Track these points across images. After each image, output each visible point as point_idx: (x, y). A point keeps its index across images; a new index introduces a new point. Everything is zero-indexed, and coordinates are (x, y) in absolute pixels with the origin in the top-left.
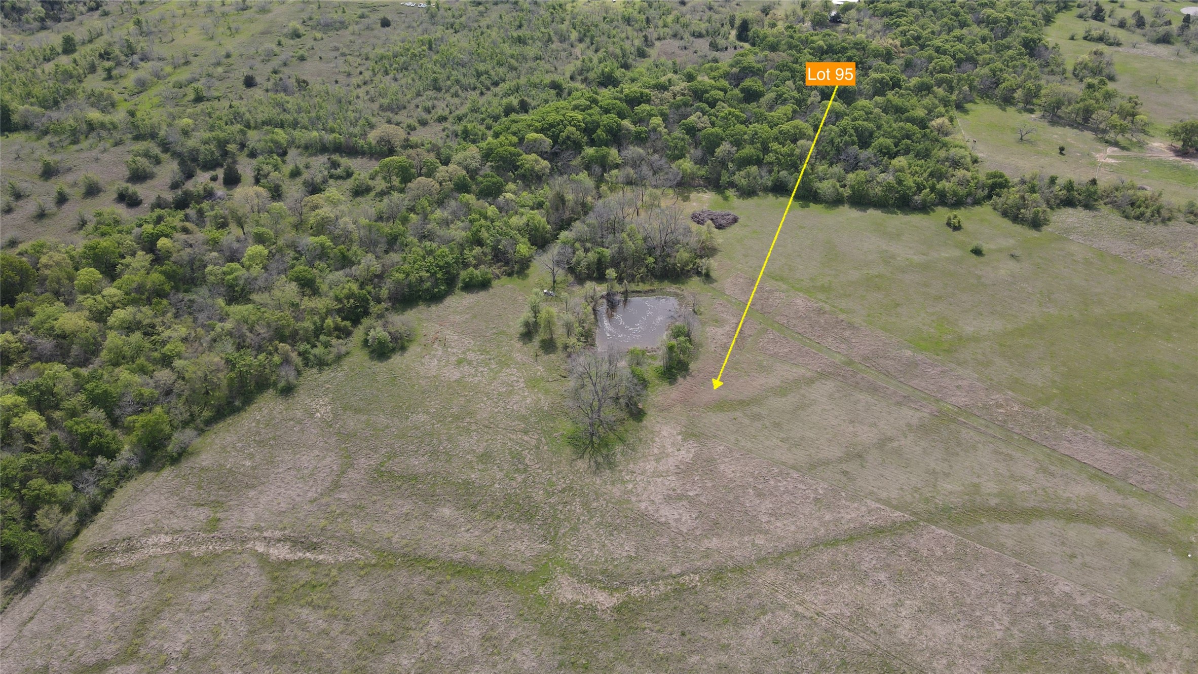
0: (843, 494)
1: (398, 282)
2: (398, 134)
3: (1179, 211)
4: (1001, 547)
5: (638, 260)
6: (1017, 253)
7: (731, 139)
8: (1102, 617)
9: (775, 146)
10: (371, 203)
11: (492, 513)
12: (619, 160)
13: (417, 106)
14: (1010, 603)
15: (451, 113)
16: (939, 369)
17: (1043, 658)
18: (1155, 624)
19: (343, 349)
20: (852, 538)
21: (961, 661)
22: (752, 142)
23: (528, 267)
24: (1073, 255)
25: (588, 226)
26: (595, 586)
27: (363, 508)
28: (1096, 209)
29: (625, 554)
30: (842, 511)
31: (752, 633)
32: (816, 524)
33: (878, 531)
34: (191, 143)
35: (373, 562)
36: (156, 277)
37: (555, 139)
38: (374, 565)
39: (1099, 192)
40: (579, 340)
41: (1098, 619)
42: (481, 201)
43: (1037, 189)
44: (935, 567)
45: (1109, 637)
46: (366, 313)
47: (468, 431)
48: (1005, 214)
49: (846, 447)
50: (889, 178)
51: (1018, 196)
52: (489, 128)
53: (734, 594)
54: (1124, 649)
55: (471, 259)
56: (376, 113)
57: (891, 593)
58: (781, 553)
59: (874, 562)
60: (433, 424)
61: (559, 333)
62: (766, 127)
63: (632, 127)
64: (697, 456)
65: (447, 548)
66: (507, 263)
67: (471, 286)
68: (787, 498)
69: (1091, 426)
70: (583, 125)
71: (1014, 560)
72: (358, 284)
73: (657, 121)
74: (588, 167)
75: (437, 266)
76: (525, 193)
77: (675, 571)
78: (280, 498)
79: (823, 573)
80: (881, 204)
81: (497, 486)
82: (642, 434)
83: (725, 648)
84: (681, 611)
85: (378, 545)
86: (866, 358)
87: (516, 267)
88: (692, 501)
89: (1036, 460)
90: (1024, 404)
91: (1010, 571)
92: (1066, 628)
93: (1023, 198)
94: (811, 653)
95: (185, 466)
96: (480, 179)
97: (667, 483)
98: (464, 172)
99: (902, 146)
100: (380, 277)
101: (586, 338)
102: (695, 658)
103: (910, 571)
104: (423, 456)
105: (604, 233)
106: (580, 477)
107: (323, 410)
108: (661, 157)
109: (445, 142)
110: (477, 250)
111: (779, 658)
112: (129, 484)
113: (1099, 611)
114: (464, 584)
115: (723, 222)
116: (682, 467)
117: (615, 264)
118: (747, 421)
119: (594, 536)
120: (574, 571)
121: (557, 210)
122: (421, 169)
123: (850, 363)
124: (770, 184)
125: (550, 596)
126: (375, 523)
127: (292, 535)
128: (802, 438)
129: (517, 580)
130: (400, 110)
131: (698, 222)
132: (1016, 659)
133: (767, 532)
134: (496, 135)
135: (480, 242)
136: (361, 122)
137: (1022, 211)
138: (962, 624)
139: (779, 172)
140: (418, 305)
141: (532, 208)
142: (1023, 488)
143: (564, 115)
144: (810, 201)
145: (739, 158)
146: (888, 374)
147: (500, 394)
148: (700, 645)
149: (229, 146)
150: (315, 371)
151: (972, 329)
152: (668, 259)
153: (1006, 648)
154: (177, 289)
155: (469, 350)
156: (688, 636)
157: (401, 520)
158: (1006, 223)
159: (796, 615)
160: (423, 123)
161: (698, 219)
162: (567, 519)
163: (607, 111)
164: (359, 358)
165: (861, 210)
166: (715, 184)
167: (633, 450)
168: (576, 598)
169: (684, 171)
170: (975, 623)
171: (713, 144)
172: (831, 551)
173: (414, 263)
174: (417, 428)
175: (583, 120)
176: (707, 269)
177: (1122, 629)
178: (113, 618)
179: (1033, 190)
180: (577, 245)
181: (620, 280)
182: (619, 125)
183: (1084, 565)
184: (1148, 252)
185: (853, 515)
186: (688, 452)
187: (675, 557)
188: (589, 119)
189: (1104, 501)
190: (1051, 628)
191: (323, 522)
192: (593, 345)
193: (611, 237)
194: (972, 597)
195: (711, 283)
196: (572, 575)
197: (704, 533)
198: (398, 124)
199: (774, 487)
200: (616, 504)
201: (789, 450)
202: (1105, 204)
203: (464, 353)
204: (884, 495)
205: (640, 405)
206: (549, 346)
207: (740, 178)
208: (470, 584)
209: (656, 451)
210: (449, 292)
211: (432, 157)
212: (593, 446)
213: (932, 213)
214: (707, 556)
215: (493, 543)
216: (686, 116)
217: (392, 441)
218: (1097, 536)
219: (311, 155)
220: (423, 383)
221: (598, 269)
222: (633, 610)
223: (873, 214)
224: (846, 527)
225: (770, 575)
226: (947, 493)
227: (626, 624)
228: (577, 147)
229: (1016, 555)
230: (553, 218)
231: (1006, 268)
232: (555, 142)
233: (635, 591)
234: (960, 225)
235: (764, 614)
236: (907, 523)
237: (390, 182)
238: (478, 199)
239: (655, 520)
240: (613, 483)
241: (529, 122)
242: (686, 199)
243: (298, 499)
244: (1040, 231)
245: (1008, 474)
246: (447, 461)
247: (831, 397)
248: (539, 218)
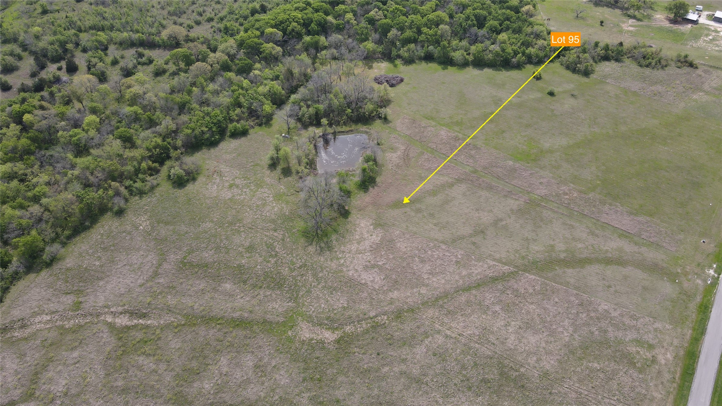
0: (473, 257)
1: (188, 135)
2: (181, 32)
3: (672, 60)
4: (567, 284)
5: (341, 111)
6: (575, 93)
7: (397, 26)
8: (626, 323)
9: (425, 30)
10: (167, 80)
11: (257, 285)
12: (326, 44)
13: (193, 12)
14: (573, 319)
15: (215, 15)
16: (529, 172)
17: (592, 352)
18: (658, 325)
19: (155, 182)
20: (479, 285)
21: (544, 357)
22: (410, 28)
23: (272, 119)
24: (608, 92)
25: (309, 90)
26: (323, 328)
27: (174, 288)
28: (622, 62)
29: (341, 305)
30: (472, 268)
31: (420, 350)
32: (457, 277)
33: (495, 279)
34: (42, 44)
35: (183, 323)
36: (24, 141)
37: (284, 31)
38: (184, 325)
39: (624, 51)
40: (305, 167)
41: (624, 325)
42: (239, 77)
43: (587, 50)
44: (528, 300)
45: (631, 335)
46: (169, 157)
47: (239, 232)
48: (568, 68)
49: (474, 227)
50: (496, 48)
51: (575, 56)
52: (241, 25)
53: (408, 327)
54: (639, 342)
55: (235, 117)
56: (166, 17)
57: (503, 318)
58: (436, 298)
59: (492, 299)
60: (216, 229)
61: (293, 162)
62: (419, 17)
63: (334, 21)
64: (383, 239)
65: (229, 310)
66: (258, 117)
67: (235, 135)
68: (439, 262)
69: (620, 203)
70: (302, 21)
71: (575, 292)
72: (161, 138)
73: (349, 16)
74: (306, 50)
75: (213, 123)
76: (267, 70)
77: (372, 314)
78: (120, 285)
79: (462, 309)
80: (492, 65)
81: (259, 267)
82: (348, 226)
83: (404, 361)
84: (377, 340)
85: (185, 312)
86: (485, 168)
87: (264, 120)
88: (381, 268)
89: (588, 227)
90: (580, 192)
91: (573, 299)
92: (606, 331)
93: (578, 57)
94: (456, 360)
95: (56, 267)
96: (237, 62)
97: (365, 258)
98: (227, 57)
99: (504, 26)
100: (176, 132)
101: (311, 167)
102: (386, 369)
103: (514, 303)
104: (211, 250)
105: (319, 94)
106: (311, 258)
107: (144, 224)
108: (353, 40)
109: (213, 36)
110: (238, 110)
111: (437, 365)
112: (19, 282)
113: (624, 319)
114: (241, 333)
115: (394, 82)
116: (374, 246)
117: (326, 115)
118: (413, 214)
119: (321, 295)
120: (309, 319)
121: (288, 80)
122: (198, 56)
123: (475, 172)
124: (423, 55)
125: (295, 336)
126: (183, 297)
127: (129, 309)
128: (447, 223)
129: (274, 328)
130: (182, 14)
131: (379, 83)
132: (576, 353)
133: (427, 285)
134: (246, 31)
135: (240, 105)
136: (156, 25)
137: (578, 65)
138: (545, 334)
139: (428, 46)
140: (202, 149)
141: (272, 80)
142: (580, 245)
143: (289, 15)
144: (448, 65)
145: (402, 39)
146: (498, 178)
147: (258, 206)
148: (389, 360)
149: (68, 45)
150: (137, 198)
151: (548, 145)
152: (360, 110)
153: (571, 347)
154: (40, 148)
155: (236, 178)
156: (382, 356)
157: (199, 294)
158: (568, 74)
159: (447, 336)
160: (198, 23)
161: (378, 81)
162: (304, 286)
163: (317, 11)
164: (165, 187)
165: (480, 70)
166: (388, 57)
167: (343, 237)
168: (312, 336)
169: (368, 50)
170: (553, 333)
171: (386, 30)
172: (467, 294)
173: (197, 122)
174: (206, 232)
175: (302, 17)
176: (385, 115)
177: (638, 330)
178: (17, 373)
179: (584, 51)
180: (302, 104)
181: (330, 125)
182: (325, 20)
183: (616, 291)
184: (653, 88)
185: (480, 270)
186: (377, 236)
187: (372, 305)
188: (305, 17)
189: (627, 250)
190: (597, 333)
191: (149, 299)
192: (315, 169)
193: (323, 96)
194: (551, 317)
195: (388, 123)
196: (308, 322)
197: (389, 288)
198: (181, 25)
199: (431, 256)
200: (334, 273)
201: (439, 230)
202: (628, 58)
203: (233, 180)
204: (497, 256)
205: (347, 208)
206: (287, 172)
207: (403, 52)
208: (245, 333)
209: (357, 237)
210: (222, 139)
211: (204, 48)
212: (318, 237)
213: (523, 69)
214: (391, 303)
215: (259, 305)
216: (368, 12)
217: (190, 242)
218: (623, 273)
219: (124, 49)
220: (208, 201)
221: (316, 119)
222: (347, 341)
223: (487, 71)
224: (476, 278)
225: (431, 312)
226: (535, 252)
227: (343, 350)
228: (299, 36)
229: (577, 288)
230: (286, 86)
231: (569, 103)
232: (285, 33)
233: (348, 329)
234: (540, 77)
235: (427, 337)
236: (512, 273)
237: (179, 66)
238: (237, 76)
239: (358, 282)
240: (331, 260)
241: (267, 21)
242: (370, 67)
243: (132, 285)
244: (589, 77)
245: (571, 237)
246: (226, 253)
247: (464, 195)
248: (277, 86)
